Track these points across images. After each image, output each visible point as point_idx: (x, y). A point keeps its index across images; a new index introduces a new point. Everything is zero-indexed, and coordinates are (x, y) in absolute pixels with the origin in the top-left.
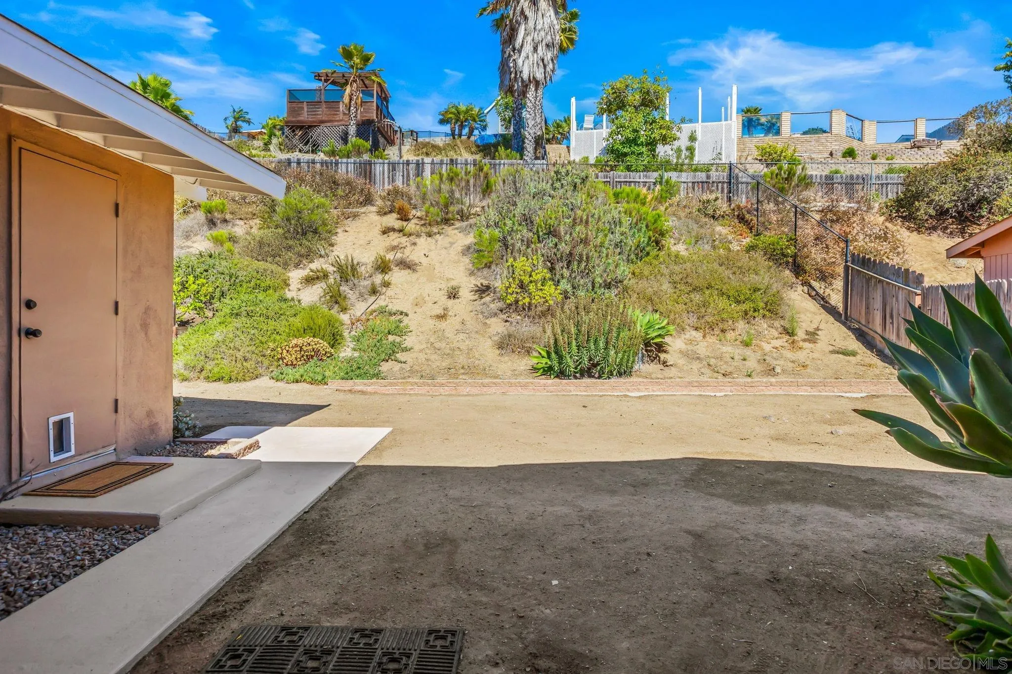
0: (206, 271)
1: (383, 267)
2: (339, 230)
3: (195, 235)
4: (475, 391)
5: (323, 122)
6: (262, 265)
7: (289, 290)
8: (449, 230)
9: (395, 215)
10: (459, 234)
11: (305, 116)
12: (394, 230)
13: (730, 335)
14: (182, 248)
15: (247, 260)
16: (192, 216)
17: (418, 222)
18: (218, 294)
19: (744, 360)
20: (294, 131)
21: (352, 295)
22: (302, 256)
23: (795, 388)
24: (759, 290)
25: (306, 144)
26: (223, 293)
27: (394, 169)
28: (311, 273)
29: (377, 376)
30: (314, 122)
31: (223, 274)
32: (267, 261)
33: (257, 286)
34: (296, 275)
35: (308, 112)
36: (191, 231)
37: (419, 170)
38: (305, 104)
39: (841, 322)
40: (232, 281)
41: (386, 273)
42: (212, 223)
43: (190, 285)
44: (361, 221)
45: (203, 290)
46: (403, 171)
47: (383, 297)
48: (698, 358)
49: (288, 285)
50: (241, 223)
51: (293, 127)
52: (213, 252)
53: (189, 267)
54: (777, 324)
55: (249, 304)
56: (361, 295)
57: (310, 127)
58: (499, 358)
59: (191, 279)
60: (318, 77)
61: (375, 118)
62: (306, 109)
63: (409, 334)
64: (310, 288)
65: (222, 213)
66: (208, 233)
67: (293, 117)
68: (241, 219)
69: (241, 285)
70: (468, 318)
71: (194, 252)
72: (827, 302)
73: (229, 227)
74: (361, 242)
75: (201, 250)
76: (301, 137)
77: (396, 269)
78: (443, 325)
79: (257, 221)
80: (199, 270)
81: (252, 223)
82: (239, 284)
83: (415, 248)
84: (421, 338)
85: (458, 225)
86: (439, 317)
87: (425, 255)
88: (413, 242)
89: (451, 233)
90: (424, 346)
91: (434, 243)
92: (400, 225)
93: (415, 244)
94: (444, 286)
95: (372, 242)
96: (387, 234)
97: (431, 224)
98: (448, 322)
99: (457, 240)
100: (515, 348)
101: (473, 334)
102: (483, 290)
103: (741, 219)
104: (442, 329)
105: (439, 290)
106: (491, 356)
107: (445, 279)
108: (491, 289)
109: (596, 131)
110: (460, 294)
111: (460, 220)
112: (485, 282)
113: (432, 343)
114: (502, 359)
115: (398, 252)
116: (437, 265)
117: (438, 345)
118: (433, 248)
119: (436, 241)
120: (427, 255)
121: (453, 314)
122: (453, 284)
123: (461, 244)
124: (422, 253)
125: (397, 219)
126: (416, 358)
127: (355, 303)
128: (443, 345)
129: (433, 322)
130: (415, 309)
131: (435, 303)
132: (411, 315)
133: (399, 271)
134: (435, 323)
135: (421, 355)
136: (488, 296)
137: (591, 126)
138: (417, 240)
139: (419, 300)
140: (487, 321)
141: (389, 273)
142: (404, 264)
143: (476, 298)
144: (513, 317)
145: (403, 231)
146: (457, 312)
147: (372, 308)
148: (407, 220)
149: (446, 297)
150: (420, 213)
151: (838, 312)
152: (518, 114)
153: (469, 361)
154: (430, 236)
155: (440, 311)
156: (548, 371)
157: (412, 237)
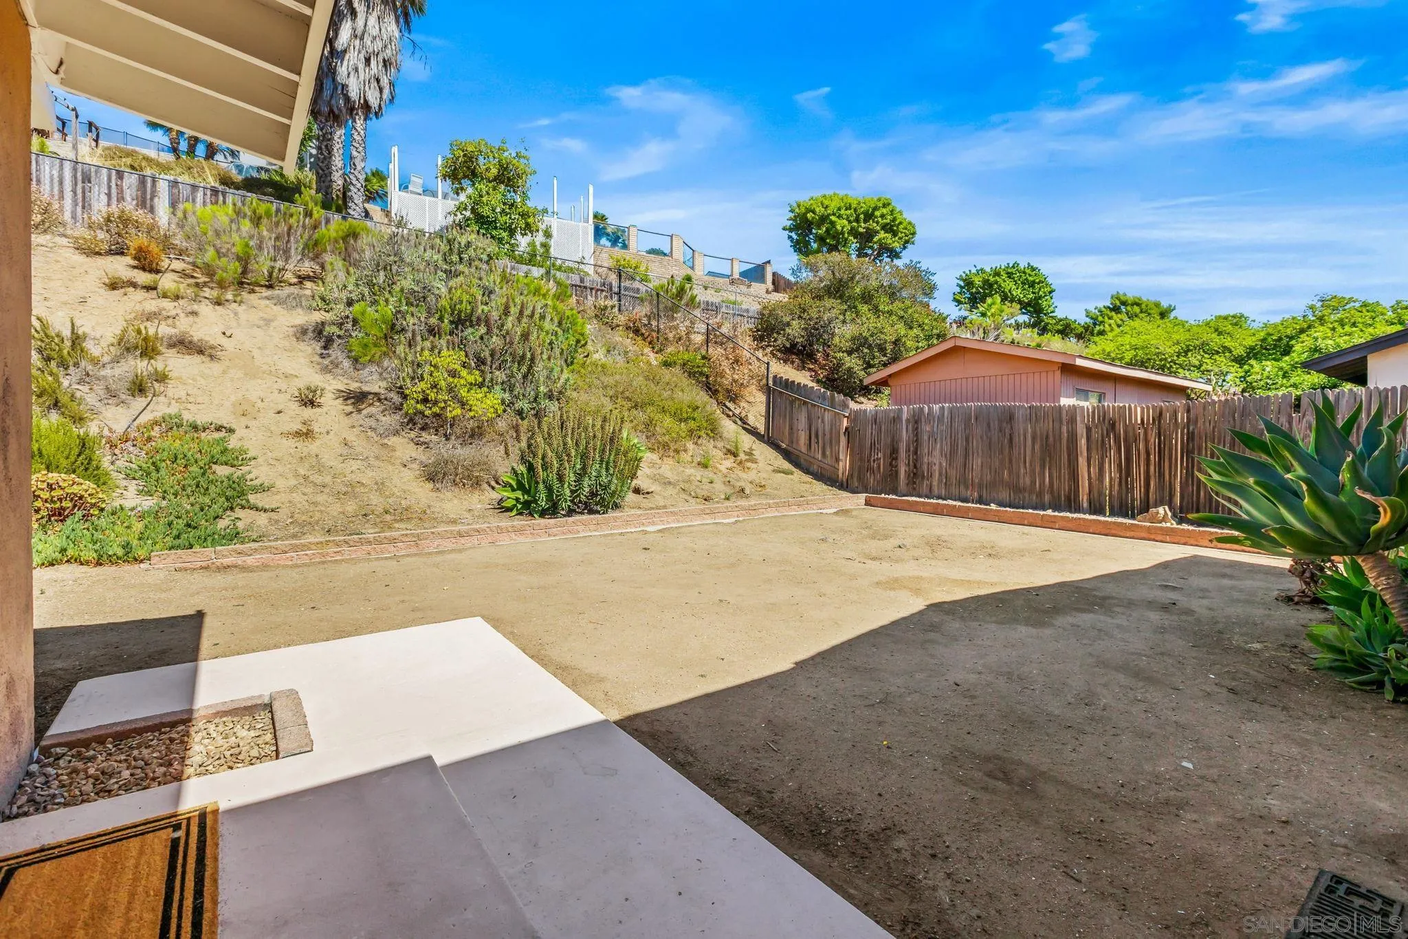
1: (141, 347)
4: (448, 544)
8: (250, 298)
9: (129, 260)
10: (275, 307)
12: (134, 285)
13: (685, 457)
17: (180, 279)
19: (711, 482)
21: (88, 394)
23: (787, 508)
24: (698, 408)
27: (87, 179)
29: (234, 536)
37: (144, 192)
39: (764, 442)
41: (151, 358)
46: (109, 187)
47: (162, 398)
48: (670, 483)
54: (720, 444)
56: (111, 393)
58: (435, 494)
63: (253, 462)
70: (351, 436)
72: (745, 423)
77: (169, 352)
78: (313, 447)
83: (196, 319)
84: (280, 469)
85: (269, 293)
86: (298, 434)
87: (224, 334)
88: (189, 309)
89: (259, 304)
90: (293, 482)
91: (232, 315)
92: (143, 278)
93: (194, 313)
94: (284, 387)
95: (89, 300)
96: (122, 291)
97: (222, 285)
98: (318, 442)
99: (275, 316)
100: (458, 480)
101: (372, 461)
102: (358, 398)
103: (637, 332)
104: (313, 453)
105: (277, 392)
106: (422, 493)
107: (281, 376)
108: (370, 397)
109: (427, 198)
110: (322, 400)
111: (266, 286)
112: (354, 386)
113: (306, 478)
114: (442, 496)
115: (163, 323)
116: (256, 353)
117: (318, 479)
118: (234, 324)
119: (236, 314)
120: (228, 334)
121: (324, 430)
122: (301, 383)
123: (287, 324)
124: (217, 330)
125: (135, 267)
126: (290, 502)
127: (103, 409)
128: (328, 479)
129: (292, 442)
130: (244, 422)
131: (279, 412)
132: (240, 432)
133: (179, 355)
134: (297, 444)
135: (297, 497)
136: (370, 405)
137: (420, 191)
138: (195, 307)
139: (244, 407)
140: (386, 441)
141: (158, 357)
142: (184, 345)
143: (350, 408)
144: (426, 436)
145: (155, 288)
146: (328, 428)
147: (146, 418)
148: (158, 272)
149: (297, 404)
150: (177, 265)
151: (759, 434)
152: (326, 146)
153: (390, 501)
154: (219, 303)
155: (297, 426)
156: (527, 508)
157: (181, 302)
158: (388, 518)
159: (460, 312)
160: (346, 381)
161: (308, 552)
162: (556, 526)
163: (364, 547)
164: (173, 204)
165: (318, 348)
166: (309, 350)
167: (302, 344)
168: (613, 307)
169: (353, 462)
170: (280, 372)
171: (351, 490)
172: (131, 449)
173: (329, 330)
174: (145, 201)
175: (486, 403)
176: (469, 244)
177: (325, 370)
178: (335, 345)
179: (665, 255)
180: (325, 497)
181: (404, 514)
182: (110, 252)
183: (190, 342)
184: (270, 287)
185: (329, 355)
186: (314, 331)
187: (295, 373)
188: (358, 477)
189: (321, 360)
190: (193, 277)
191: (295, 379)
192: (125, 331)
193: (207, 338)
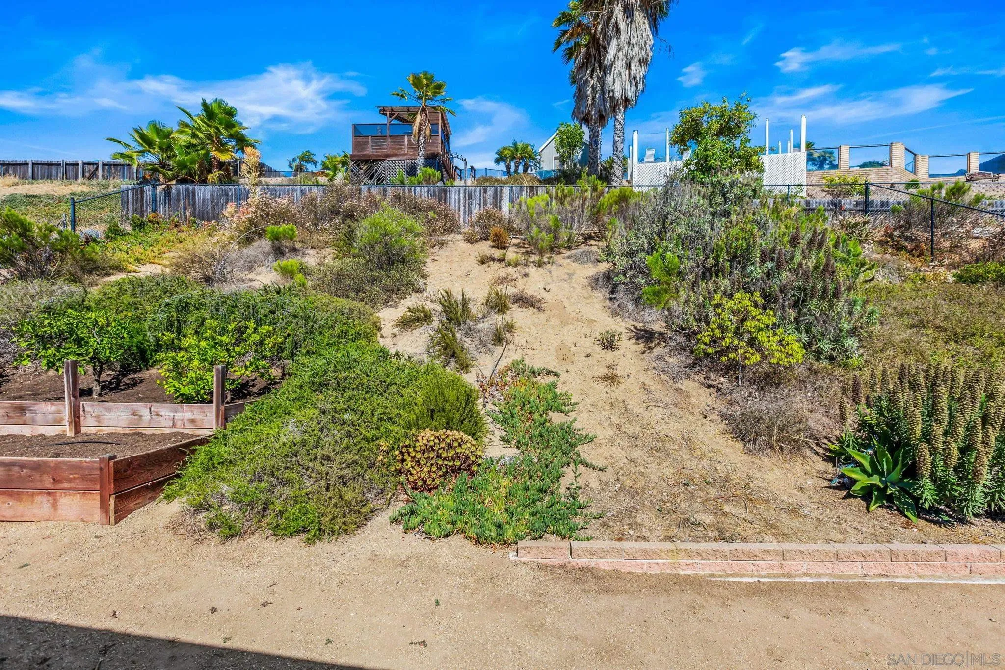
0: (273, 312)
1: (498, 305)
2: (429, 260)
3: (259, 266)
5: (388, 156)
6: (343, 302)
7: (382, 336)
8: (558, 258)
9: (490, 243)
10: (573, 264)
11: (370, 150)
12: (493, 259)
14: (243, 281)
15: (324, 298)
16: (255, 244)
17: (517, 251)
18: (288, 344)
20: (358, 166)
21: (471, 345)
22: (391, 290)
25: (371, 178)
26: (296, 344)
27: (470, 197)
28: (409, 314)
30: (379, 156)
31: (295, 316)
32: (347, 297)
33: (343, 334)
34: (388, 316)
35: (373, 146)
36: (255, 262)
37: (496, 199)
38: (370, 138)
40: (309, 327)
41: (504, 313)
42: (279, 252)
43: (250, 335)
44: (449, 249)
45: (269, 342)
46: (480, 199)
47: (511, 346)
49: (380, 329)
50: (312, 252)
51: (358, 161)
52: (281, 287)
53: (249, 307)
55: (339, 367)
56: (483, 343)
57: (375, 161)
59: (251, 324)
60: (383, 112)
61: (440, 151)
62: (371, 143)
63: (576, 409)
64: (409, 333)
65: (291, 240)
66: (275, 264)
67: (359, 151)
68: (312, 248)
69: (321, 333)
70: (648, 380)
71: (257, 287)
73: (299, 257)
74: (459, 273)
75: (265, 283)
76: (366, 171)
77: (514, 307)
78: (618, 392)
79: (330, 250)
80: (262, 311)
81: (324, 252)
82: (318, 332)
83: (528, 280)
84: (598, 417)
85: (568, 253)
86: (606, 378)
87: (545, 289)
88: (523, 273)
89: (563, 263)
90: (610, 432)
91: (548, 274)
92: (498, 253)
93: (526, 275)
94: (589, 332)
95: (471, 273)
96: (487, 264)
97: (541, 252)
98: (622, 387)
99: (574, 271)
100: (773, 442)
101: (672, 409)
102: (646, 336)
104: (620, 399)
105: (584, 336)
107: (585, 321)
108: (656, 335)
109: (658, 164)
110: (618, 343)
111: (566, 248)
112: (641, 326)
113: (619, 426)
114: (760, 464)
115: (509, 284)
116: (566, 302)
117: (630, 429)
118: (549, 280)
119: (550, 272)
120: (547, 289)
121: (625, 375)
122: (601, 328)
123: (583, 276)
124: (541, 285)
125: (493, 247)
126: (613, 459)
127: (478, 357)
128: (638, 430)
129: (602, 387)
130: (566, 365)
131: (588, 356)
132: (564, 376)
133: (519, 309)
134: (606, 389)
136: (658, 345)
137: (652, 160)
138: (527, 270)
139: (564, 352)
140: (679, 386)
141: (508, 312)
142: (524, 301)
143: (642, 349)
145: (504, 260)
146: (628, 371)
147: (503, 364)
148: (505, 248)
149: (600, 347)
150: (515, 241)
152: (595, 141)
153: (705, 465)
154: (540, 266)
155: (603, 371)
157: (519, 267)
160: (633, 322)
163: (719, 561)
164: (512, 201)
165: (607, 294)
166: (600, 295)
167: (595, 292)
169: (656, 410)
170: (584, 318)
172: (495, 393)
173: (615, 278)
174: (497, 204)
177: (615, 313)
178: (620, 291)
179: (882, 165)
180: (641, 453)
182: (482, 239)
183: (526, 298)
184: (569, 248)
185: (616, 299)
186: (603, 279)
187: (595, 319)
188: (663, 429)
189: (610, 304)
190: (524, 248)
191: (596, 324)
192: (490, 294)
193: (535, 294)
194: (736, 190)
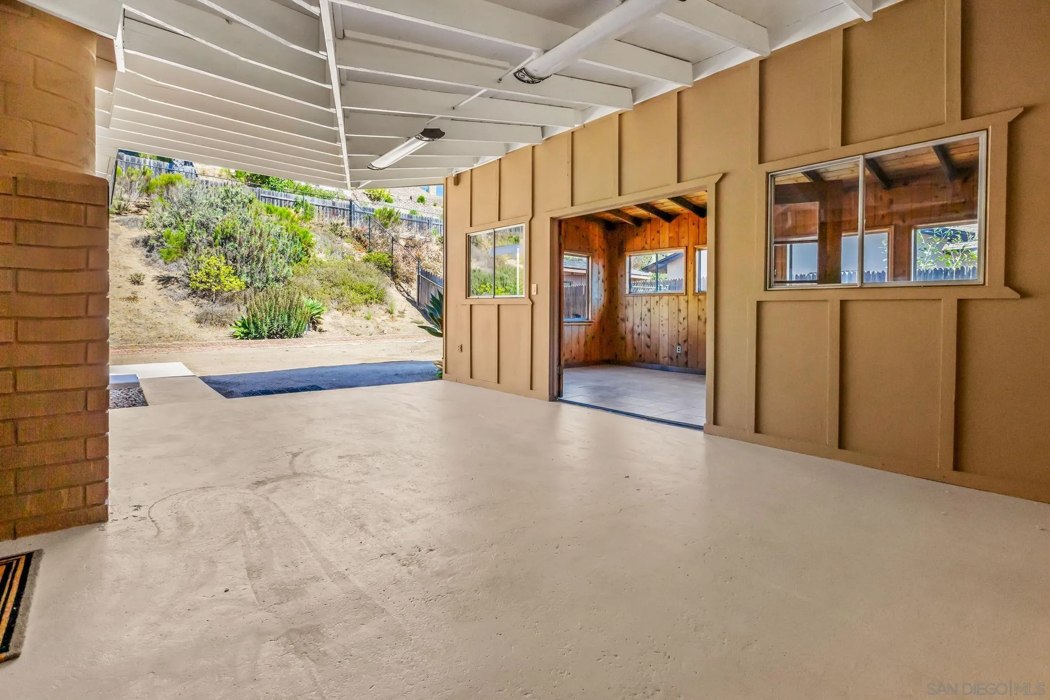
10: (121, 227)
13: (358, 313)
19: (367, 327)
24: (373, 286)
39: (415, 307)
48: (341, 327)
54: (384, 307)
58: (200, 329)
70: (159, 300)
72: (409, 296)
78: (135, 305)
84: (118, 316)
85: (118, 218)
86: (129, 299)
90: (124, 322)
94: (123, 274)
98: (140, 303)
99: (120, 232)
100: (213, 322)
101: (168, 313)
102: (166, 280)
103: (359, 239)
104: (136, 308)
105: (119, 276)
106: (191, 328)
107: (122, 267)
108: (173, 279)
110: (144, 281)
111: (116, 213)
112: (165, 273)
113: (131, 320)
114: (203, 330)
117: (137, 321)
121: (143, 297)
122: (132, 272)
123: (127, 237)
126: (122, 331)
128: (143, 321)
129: (125, 303)
131: (119, 287)
134: (128, 304)
135: (126, 329)
136: (173, 284)
140: (178, 303)
143: (160, 286)
144: (201, 301)
146: (146, 295)
149: (130, 283)
151: (414, 301)
153: (174, 332)
155: (128, 295)
156: (247, 335)
158: (171, 339)
159: (227, 233)
160: (160, 270)
161: (126, 350)
162: (255, 343)
163: (153, 349)
165: (145, 251)
166: (140, 252)
167: (136, 249)
168: (343, 224)
169: (158, 313)
171: (154, 326)
173: (152, 242)
175: (235, 284)
176: (237, 193)
177: (148, 264)
178: (155, 250)
180: (141, 329)
181: (180, 337)
184: (119, 214)
185: (151, 256)
186: (143, 242)
187: (130, 266)
188: (160, 320)
189: (146, 259)
191: (130, 269)
194: (238, 198)
